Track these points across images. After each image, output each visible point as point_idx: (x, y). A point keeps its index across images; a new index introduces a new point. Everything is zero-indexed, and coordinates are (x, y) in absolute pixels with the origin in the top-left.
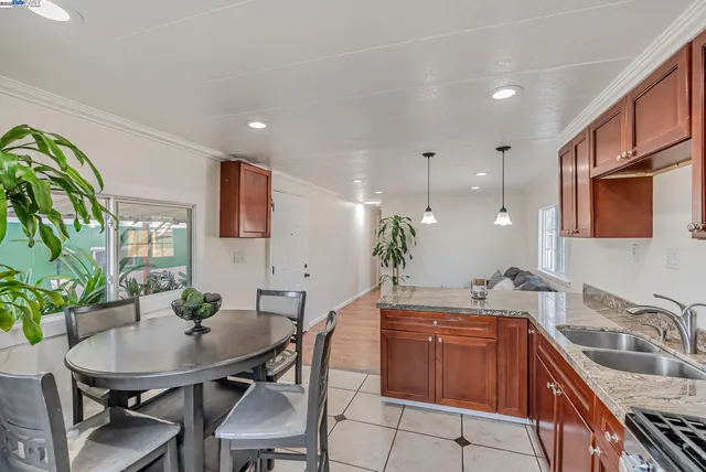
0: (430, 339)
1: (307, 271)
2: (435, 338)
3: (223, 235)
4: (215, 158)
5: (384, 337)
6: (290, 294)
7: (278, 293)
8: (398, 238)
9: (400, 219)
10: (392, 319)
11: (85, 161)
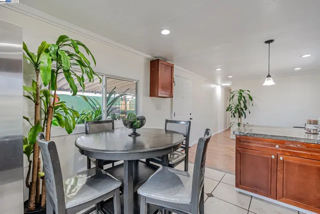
0: (273, 157)
1: (191, 117)
2: (277, 157)
3: (151, 96)
4: (147, 59)
5: (237, 152)
6: (182, 123)
7: (175, 122)
8: (242, 102)
9: (243, 91)
10: (243, 142)
11: (90, 54)
